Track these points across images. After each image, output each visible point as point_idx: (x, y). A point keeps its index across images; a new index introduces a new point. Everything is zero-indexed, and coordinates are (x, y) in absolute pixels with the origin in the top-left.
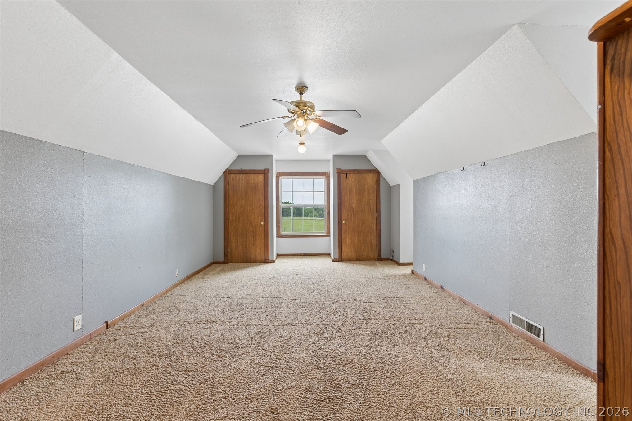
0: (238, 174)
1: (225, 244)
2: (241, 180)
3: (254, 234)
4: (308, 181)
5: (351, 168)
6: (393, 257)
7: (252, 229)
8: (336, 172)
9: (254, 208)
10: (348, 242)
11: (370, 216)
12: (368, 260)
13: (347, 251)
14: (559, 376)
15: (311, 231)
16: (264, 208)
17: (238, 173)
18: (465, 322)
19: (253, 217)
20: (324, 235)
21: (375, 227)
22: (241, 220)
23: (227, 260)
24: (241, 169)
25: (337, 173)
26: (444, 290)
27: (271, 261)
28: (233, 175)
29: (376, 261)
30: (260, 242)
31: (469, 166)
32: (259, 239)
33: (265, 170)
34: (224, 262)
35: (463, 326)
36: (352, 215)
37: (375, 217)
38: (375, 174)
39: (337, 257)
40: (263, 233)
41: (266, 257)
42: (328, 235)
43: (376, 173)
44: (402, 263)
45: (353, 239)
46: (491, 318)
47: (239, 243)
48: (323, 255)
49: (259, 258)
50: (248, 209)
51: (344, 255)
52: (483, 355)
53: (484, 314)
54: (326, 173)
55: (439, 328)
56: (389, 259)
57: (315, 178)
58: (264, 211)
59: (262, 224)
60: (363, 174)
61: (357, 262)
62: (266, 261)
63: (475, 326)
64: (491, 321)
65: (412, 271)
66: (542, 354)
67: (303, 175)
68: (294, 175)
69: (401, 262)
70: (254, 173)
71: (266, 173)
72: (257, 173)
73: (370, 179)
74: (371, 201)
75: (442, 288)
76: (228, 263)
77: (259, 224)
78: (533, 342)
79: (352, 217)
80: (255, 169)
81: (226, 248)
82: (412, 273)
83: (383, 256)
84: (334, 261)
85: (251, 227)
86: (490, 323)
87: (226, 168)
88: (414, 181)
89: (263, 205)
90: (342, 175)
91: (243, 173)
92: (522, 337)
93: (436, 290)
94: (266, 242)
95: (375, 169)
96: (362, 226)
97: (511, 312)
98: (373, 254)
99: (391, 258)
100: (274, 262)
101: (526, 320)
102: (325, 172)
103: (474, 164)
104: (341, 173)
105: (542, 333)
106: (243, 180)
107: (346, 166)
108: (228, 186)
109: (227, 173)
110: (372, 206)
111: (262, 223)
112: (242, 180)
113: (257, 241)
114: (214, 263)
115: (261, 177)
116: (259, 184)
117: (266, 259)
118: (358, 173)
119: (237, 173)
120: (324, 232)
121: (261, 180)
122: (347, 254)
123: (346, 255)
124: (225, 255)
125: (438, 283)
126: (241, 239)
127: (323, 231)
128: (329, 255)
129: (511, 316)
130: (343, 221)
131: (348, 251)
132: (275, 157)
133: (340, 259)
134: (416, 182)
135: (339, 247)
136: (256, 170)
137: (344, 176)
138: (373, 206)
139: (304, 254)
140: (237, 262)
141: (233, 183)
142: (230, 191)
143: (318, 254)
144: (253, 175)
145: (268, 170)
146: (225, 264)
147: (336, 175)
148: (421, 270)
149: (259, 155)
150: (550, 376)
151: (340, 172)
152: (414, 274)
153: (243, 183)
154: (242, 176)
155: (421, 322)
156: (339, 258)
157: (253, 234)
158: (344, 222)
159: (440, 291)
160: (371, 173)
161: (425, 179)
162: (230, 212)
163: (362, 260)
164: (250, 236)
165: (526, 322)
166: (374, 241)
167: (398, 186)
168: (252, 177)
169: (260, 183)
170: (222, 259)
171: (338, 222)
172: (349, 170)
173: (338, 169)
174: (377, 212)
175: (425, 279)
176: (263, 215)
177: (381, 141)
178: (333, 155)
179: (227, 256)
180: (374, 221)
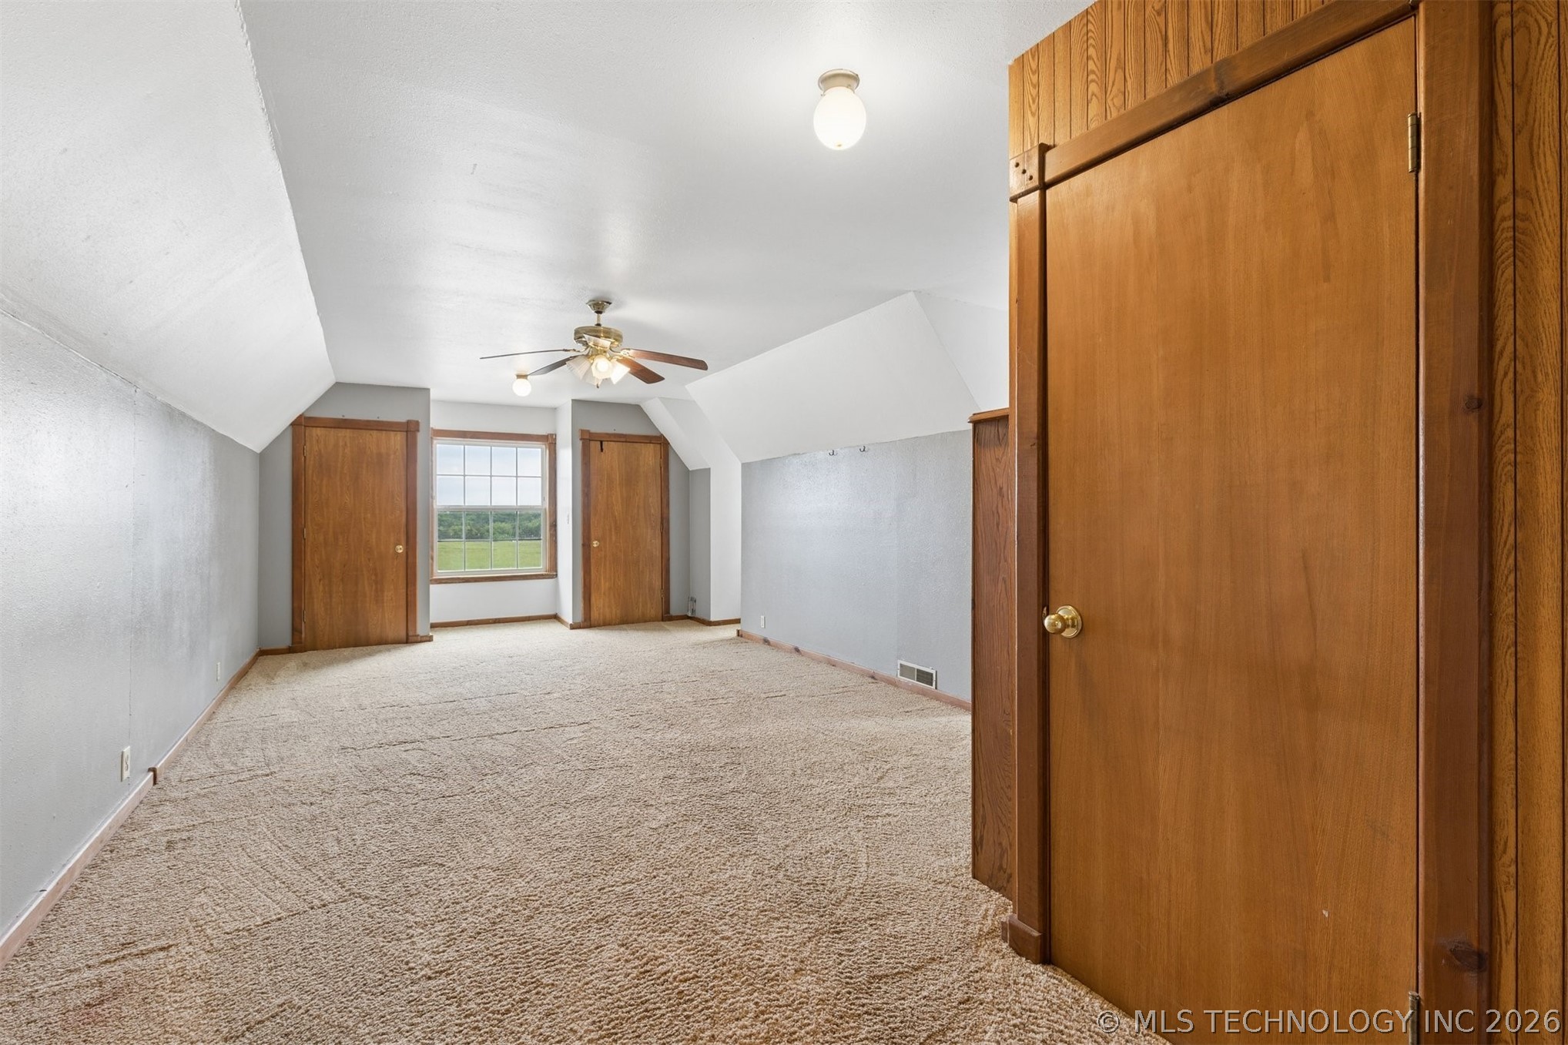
0: (333, 429)
1: (296, 605)
2: (341, 443)
3: (376, 575)
4: (504, 451)
5: (611, 431)
6: (693, 611)
7: (371, 565)
8: (578, 435)
9: (377, 512)
10: (604, 585)
11: (649, 531)
12: (645, 621)
13: (601, 606)
14: (951, 718)
15: (509, 567)
16: (404, 513)
17: (335, 428)
18: (842, 685)
19: (374, 536)
20: (542, 575)
21: (658, 553)
22: (341, 543)
23: (301, 643)
24: (341, 417)
25: (581, 439)
26: (801, 654)
27: (425, 639)
28: (319, 432)
29: (662, 623)
30: (392, 594)
31: (841, 449)
32: (392, 587)
33: (408, 422)
34: (290, 650)
35: (841, 690)
36: (613, 530)
37: (658, 532)
38: (659, 446)
39: (580, 619)
40: (402, 573)
41: (410, 629)
42: (552, 573)
43: (662, 443)
44: (714, 622)
45: (614, 580)
46: (873, 677)
47: (334, 600)
48: (540, 619)
49: (391, 634)
50: (363, 515)
51: (595, 615)
52: (871, 714)
53: (863, 673)
54: (547, 436)
55: (809, 696)
56: (686, 617)
57: (520, 445)
58: (404, 520)
59: (401, 551)
60: (636, 445)
61: (624, 626)
62: (410, 639)
63: (856, 689)
64: (873, 681)
65: (738, 631)
66: (935, 703)
67: (492, 439)
68: (471, 438)
69: (713, 619)
70: (380, 428)
71: (410, 429)
72: (386, 430)
73: (649, 455)
74: (650, 500)
75: (797, 650)
76: (303, 650)
77: (391, 551)
78: (924, 693)
79: (613, 533)
80: (380, 419)
81: (297, 613)
82: (738, 635)
83: (674, 611)
84: (573, 627)
85: (369, 560)
86: (873, 683)
87: (300, 413)
88: (743, 464)
89: (404, 509)
90: (592, 443)
91: (346, 428)
92: (912, 690)
93: (789, 655)
94: (409, 593)
95: (658, 435)
96: (632, 551)
97: (900, 662)
98: (654, 610)
99: (690, 614)
100: (432, 640)
101: (916, 667)
102: (544, 434)
103: (850, 447)
104: (590, 440)
105: (934, 679)
106: (349, 445)
107: (600, 425)
108: (305, 457)
109: (302, 425)
110: (652, 511)
111: (400, 549)
112: (346, 445)
113: (386, 593)
114: (263, 653)
115: (397, 440)
116: (392, 457)
117: (411, 633)
118: (626, 442)
119: (331, 427)
120: (541, 567)
121: (398, 447)
122: (601, 610)
123: (599, 614)
124: (295, 630)
125: (791, 643)
126: (341, 589)
127: (539, 566)
128: (556, 618)
129: (899, 667)
130: (595, 542)
131: (604, 606)
132: (433, 395)
133: (587, 622)
134: (746, 467)
135: (584, 598)
136: (382, 422)
137: (595, 446)
138: (655, 510)
139: (496, 619)
140: (330, 646)
141: (320, 450)
142: (310, 472)
143: (529, 617)
144: (375, 433)
145: (417, 423)
146: (295, 655)
147: (580, 444)
148: (756, 626)
149: (393, 387)
150: (944, 720)
151: (588, 437)
152: (742, 636)
153: (346, 451)
154: (347, 433)
155: (782, 693)
156: (585, 620)
157: (373, 577)
158: (595, 544)
159: (795, 656)
160: (650, 443)
161: (767, 464)
162: (309, 524)
163: (633, 623)
164: (366, 582)
165: (918, 670)
166: (657, 583)
167: (707, 472)
168: (371, 438)
169: (395, 453)
170: (285, 641)
171: (583, 545)
172: (607, 434)
173: (583, 432)
174: (662, 523)
175: (766, 641)
176: (403, 529)
177: (686, 386)
178: (574, 401)
179: (301, 633)
180: (658, 542)
